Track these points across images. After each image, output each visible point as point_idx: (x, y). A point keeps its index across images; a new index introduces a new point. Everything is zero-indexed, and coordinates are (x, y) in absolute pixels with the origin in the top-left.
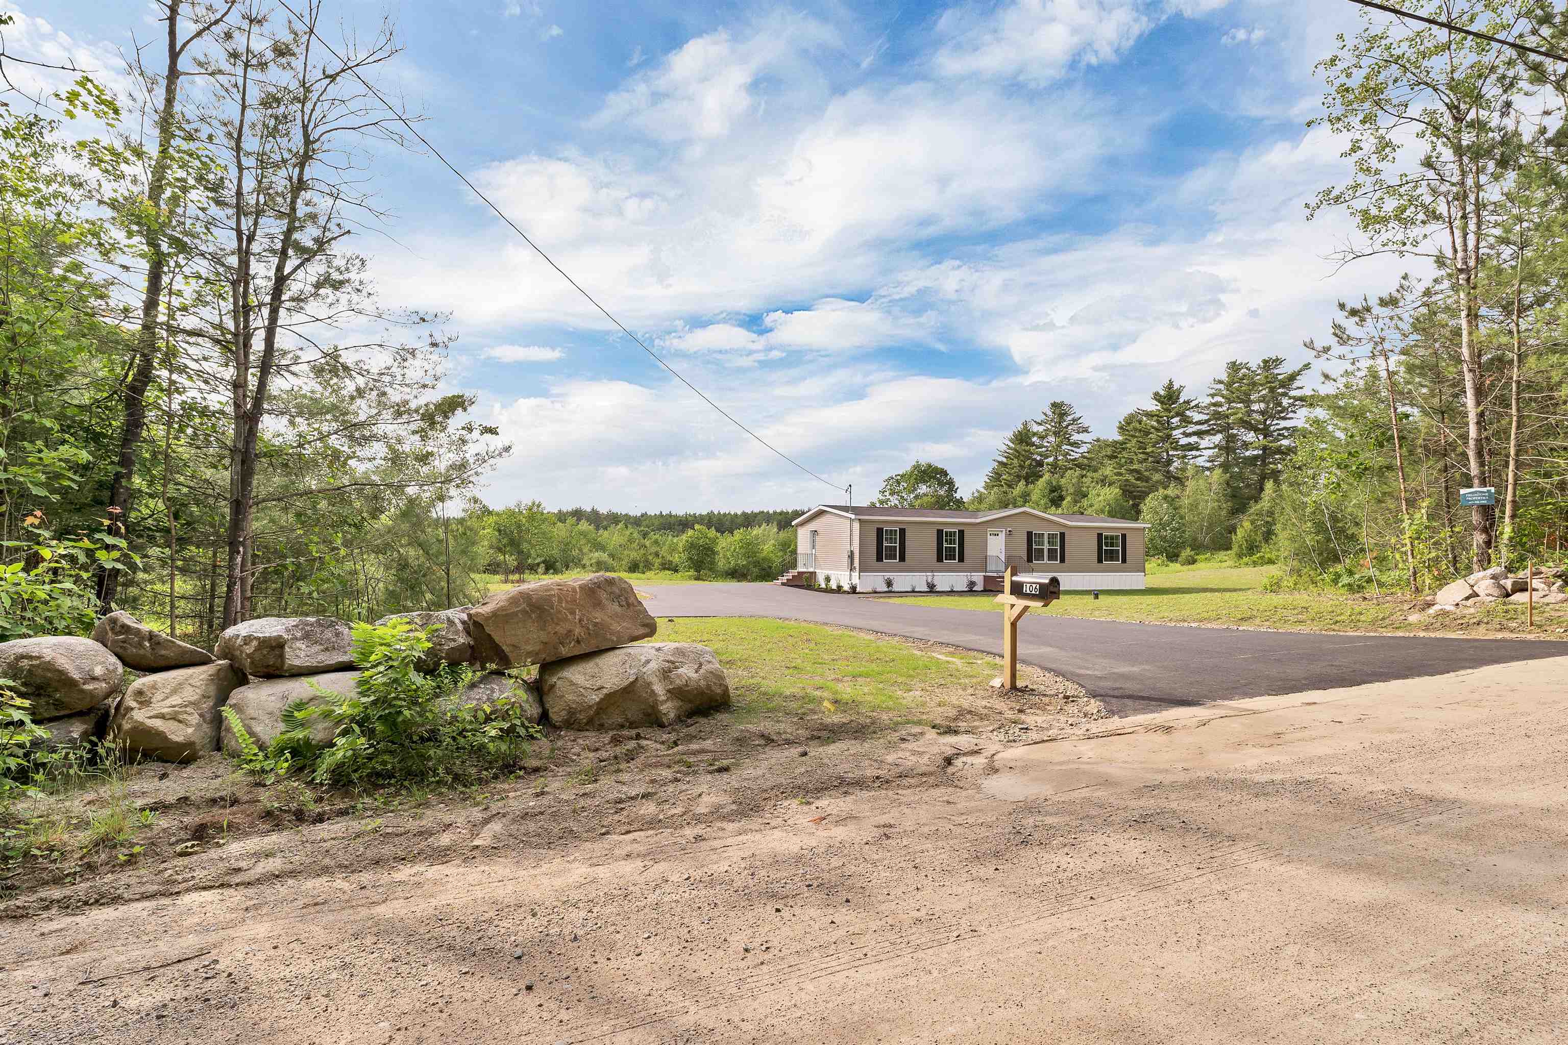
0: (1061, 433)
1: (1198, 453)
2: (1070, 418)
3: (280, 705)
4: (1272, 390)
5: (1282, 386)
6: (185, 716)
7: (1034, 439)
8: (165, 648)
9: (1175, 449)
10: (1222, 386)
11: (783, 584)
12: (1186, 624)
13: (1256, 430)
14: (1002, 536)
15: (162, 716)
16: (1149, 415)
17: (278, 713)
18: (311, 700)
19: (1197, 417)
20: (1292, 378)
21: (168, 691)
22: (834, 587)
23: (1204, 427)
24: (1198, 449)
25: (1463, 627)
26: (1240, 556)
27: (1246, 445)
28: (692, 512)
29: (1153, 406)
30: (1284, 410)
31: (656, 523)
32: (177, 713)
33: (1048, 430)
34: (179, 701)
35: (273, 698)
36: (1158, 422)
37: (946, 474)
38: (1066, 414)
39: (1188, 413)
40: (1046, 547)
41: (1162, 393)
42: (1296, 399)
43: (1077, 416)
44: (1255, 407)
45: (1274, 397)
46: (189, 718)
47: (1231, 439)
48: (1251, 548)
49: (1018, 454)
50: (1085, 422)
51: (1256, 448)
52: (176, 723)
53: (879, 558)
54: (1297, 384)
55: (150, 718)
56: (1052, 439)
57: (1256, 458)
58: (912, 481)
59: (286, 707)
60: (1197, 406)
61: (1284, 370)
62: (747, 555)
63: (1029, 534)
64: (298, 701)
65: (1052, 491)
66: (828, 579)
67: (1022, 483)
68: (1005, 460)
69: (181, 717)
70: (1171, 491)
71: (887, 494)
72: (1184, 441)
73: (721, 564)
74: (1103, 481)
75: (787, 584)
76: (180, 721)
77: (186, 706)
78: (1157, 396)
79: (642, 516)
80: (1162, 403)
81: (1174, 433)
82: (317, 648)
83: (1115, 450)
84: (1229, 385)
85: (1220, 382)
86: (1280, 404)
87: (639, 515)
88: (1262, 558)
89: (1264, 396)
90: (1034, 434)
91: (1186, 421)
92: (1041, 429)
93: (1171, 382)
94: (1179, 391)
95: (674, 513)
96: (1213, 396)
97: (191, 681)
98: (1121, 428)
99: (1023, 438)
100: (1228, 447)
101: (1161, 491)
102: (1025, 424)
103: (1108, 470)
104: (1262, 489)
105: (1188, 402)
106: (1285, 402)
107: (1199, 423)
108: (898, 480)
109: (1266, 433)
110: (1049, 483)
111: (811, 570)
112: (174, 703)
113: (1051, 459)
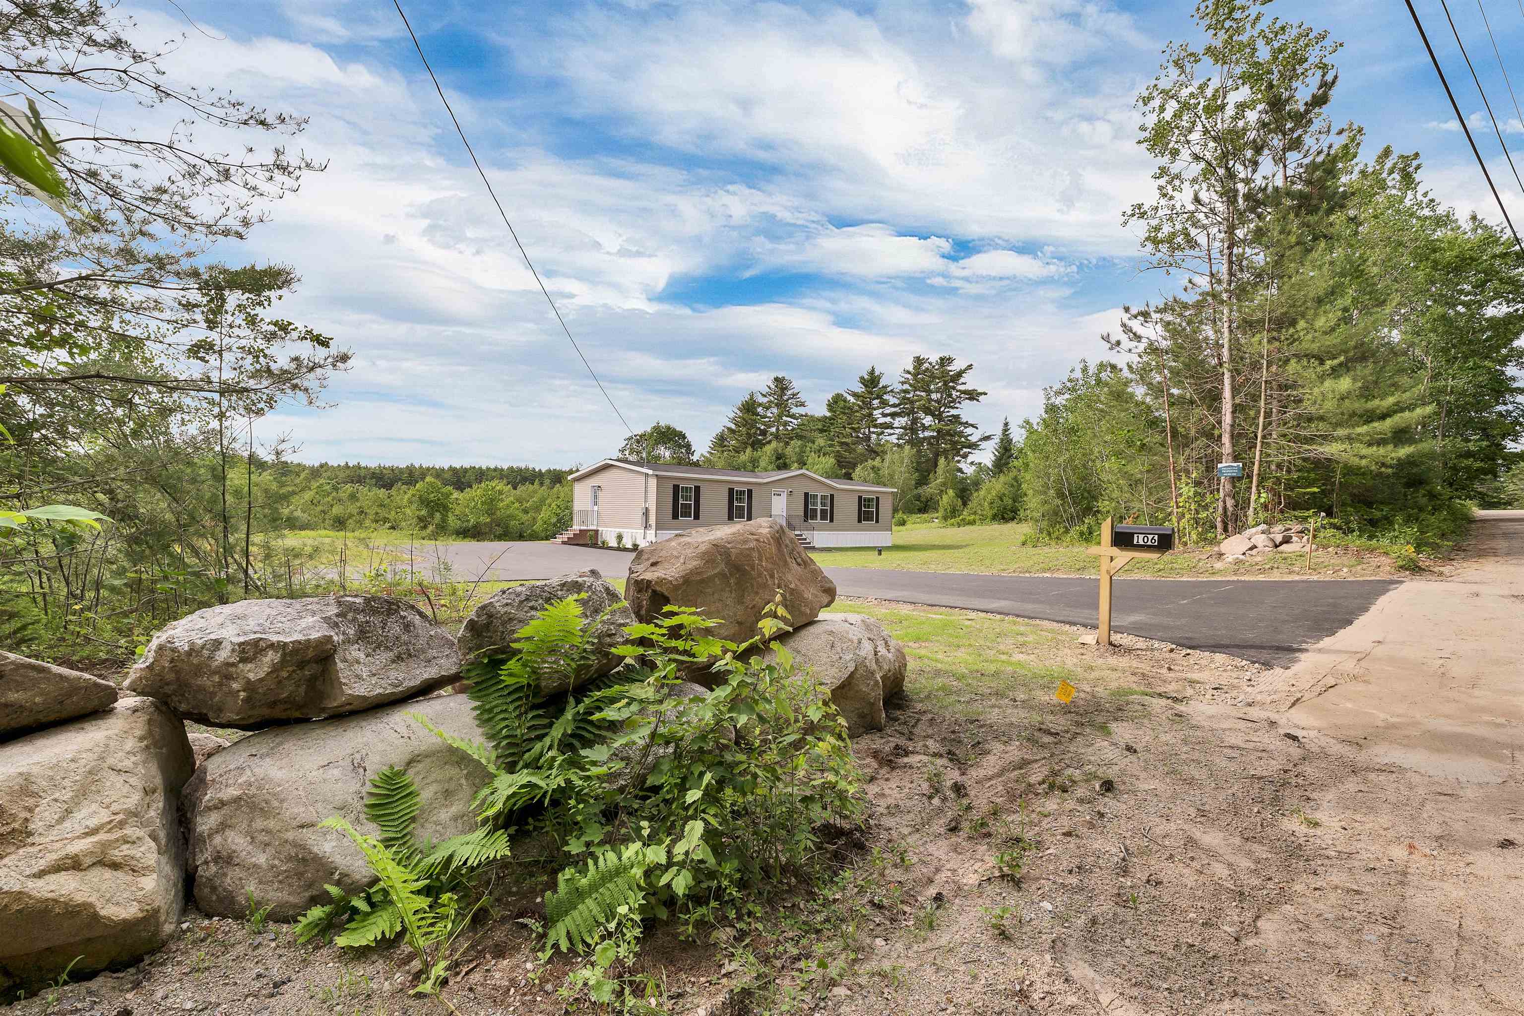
0: (782, 405)
1: (892, 431)
2: (790, 392)
3: (354, 786)
4: (946, 384)
5: (952, 381)
6: (126, 850)
7: (760, 410)
8: (19, 686)
9: (875, 426)
10: (909, 376)
11: (564, 543)
12: (1027, 575)
13: (933, 415)
14: (784, 496)
15: (74, 864)
16: (855, 395)
17: (358, 805)
18: (409, 763)
19: (893, 401)
20: (960, 374)
21: (67, 795)
22: (629, 546)
23: (897, 409)
24: (893, 428)
25: (1262, 571)
26: (945, 518)
27: (924, 428)
28: (388, 464)
29: (859, 388)
30: (954, 401)
31: (342, 475)
32: (105, 846)
33: (771, 402)
34: (104, 816)
35: (336, 773)
36: (863, 402)
37: (684, 437)
38: (786, 388)
39: (885, 397)
40: (819, 507)
41: (866, 377)
42: (964, 392)
43: (796, 391)
44: (934, 396)
45: (947, 389)
46: (136, 852)
47: (915, 421)
48: (953, 513)
49: (745, 423)
50: (802, 397)
51: (933, 430)
52: (108, 874)
53: (675, 516)
54: (962, 380)
55: (41, 874)
56: (775, 410)
57: (933, 437)
58: (652, 442)
59: (369, 788)
60: (892, 391)
61: (955, 367)
62: (490, 512)
63: (806, 495)
64: (386, 770)
65: (778, 458)
66: (620, 537)
67: (749, 450)
68: (733, 427)
69: (117, 854)
70: (877, 462)
71: (627, 453)
72: (881, 420)
73: (453, 522)
74: (819, 451)
75: (570, 542)
76: (115, 866)
77: (121, 824)
78: (862, 380)
79: (322, 466)
80: (866, 386)
81: (875, 412)
82: (384, 657)
83: (825, 425)
84: (915, 375)
85: (909, 372)
86: (950, 396)
87: (317, 464)
88: (963, 520)
89: (939, 388)
90: (760, 405)
91: (884, 403)
92: (765, 400)
93: (873, 369)
94: (879, 377)
95: (363, 465)
96: (903, 383)
97: (110, 761)
98: (829, 405)
99: (749, 407)
100: (912, 428)
101: (870, 461)
102: (752, 395)
103: (821, 441)
104: (936, 465)
105: (885, 387)
106: (954, 393)
107: (894, 406)
108: (641, 439)
109: (939, 417)
110: (776, 450)
111: (594, 528)
112: (93, 823)
113: (773, 430)
